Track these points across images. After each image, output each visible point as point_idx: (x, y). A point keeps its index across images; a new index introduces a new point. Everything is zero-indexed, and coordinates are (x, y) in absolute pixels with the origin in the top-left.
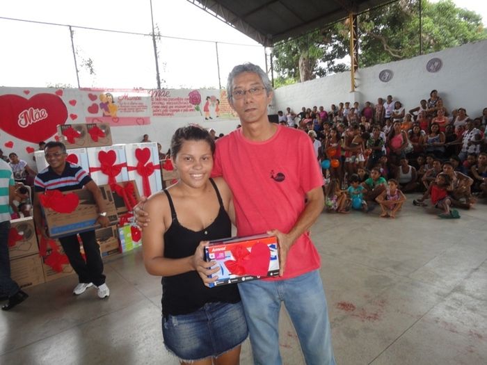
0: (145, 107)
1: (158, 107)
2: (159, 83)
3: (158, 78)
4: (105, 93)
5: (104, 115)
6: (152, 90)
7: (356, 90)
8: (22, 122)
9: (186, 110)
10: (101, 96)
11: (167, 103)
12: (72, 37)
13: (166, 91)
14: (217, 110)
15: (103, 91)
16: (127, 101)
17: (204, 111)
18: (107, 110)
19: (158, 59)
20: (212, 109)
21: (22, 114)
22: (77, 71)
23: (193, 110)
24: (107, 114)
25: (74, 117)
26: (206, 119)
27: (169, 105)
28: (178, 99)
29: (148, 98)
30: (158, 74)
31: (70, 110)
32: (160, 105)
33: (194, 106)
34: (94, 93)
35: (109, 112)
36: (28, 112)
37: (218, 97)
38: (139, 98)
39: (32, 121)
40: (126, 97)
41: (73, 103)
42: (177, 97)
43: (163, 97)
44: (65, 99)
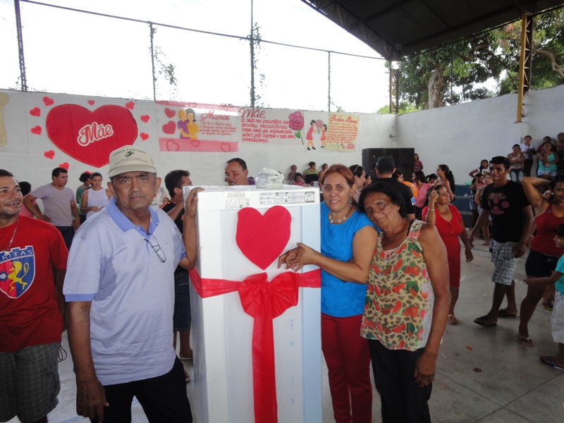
0: (234, 129)
1: (249, 130)
2: (253, 100)
3: (252, 93)
4: (186, 108)
5: (181, 137)
6: (243, 108)
7: (523, 119)
8: (82, 140)
9: (284, 137)
10: (181, 113)
11: (261, 126)
12: (152, 37)
13: (261, 110)
14: (323, 138)
15: (182, 104)
16: (211, 121)
17: (307, 138)
18: (186, 130)
19: (255, 71)
20: (317, 136)
21: (82, 130)
22: (155, 79)
23: (292, 137)
24: (185, 135)
25: (145, 137)
26: (308, 149)
27: (263, 129)
28: (275, 121)
29: (237, 117)
30: (253, 88)
31: (142, 127)
32: (252, 128)
33: (294, 131)
34: (172, 108)
35: (188, 133)
36: (91, 127)
37: (326, 122)
38: (227, 118)
39: (94, 139)
40: (210, 115)
41: (145, 119)
42: (274, 120)
43: (256, 118)
44: (136, 114)
